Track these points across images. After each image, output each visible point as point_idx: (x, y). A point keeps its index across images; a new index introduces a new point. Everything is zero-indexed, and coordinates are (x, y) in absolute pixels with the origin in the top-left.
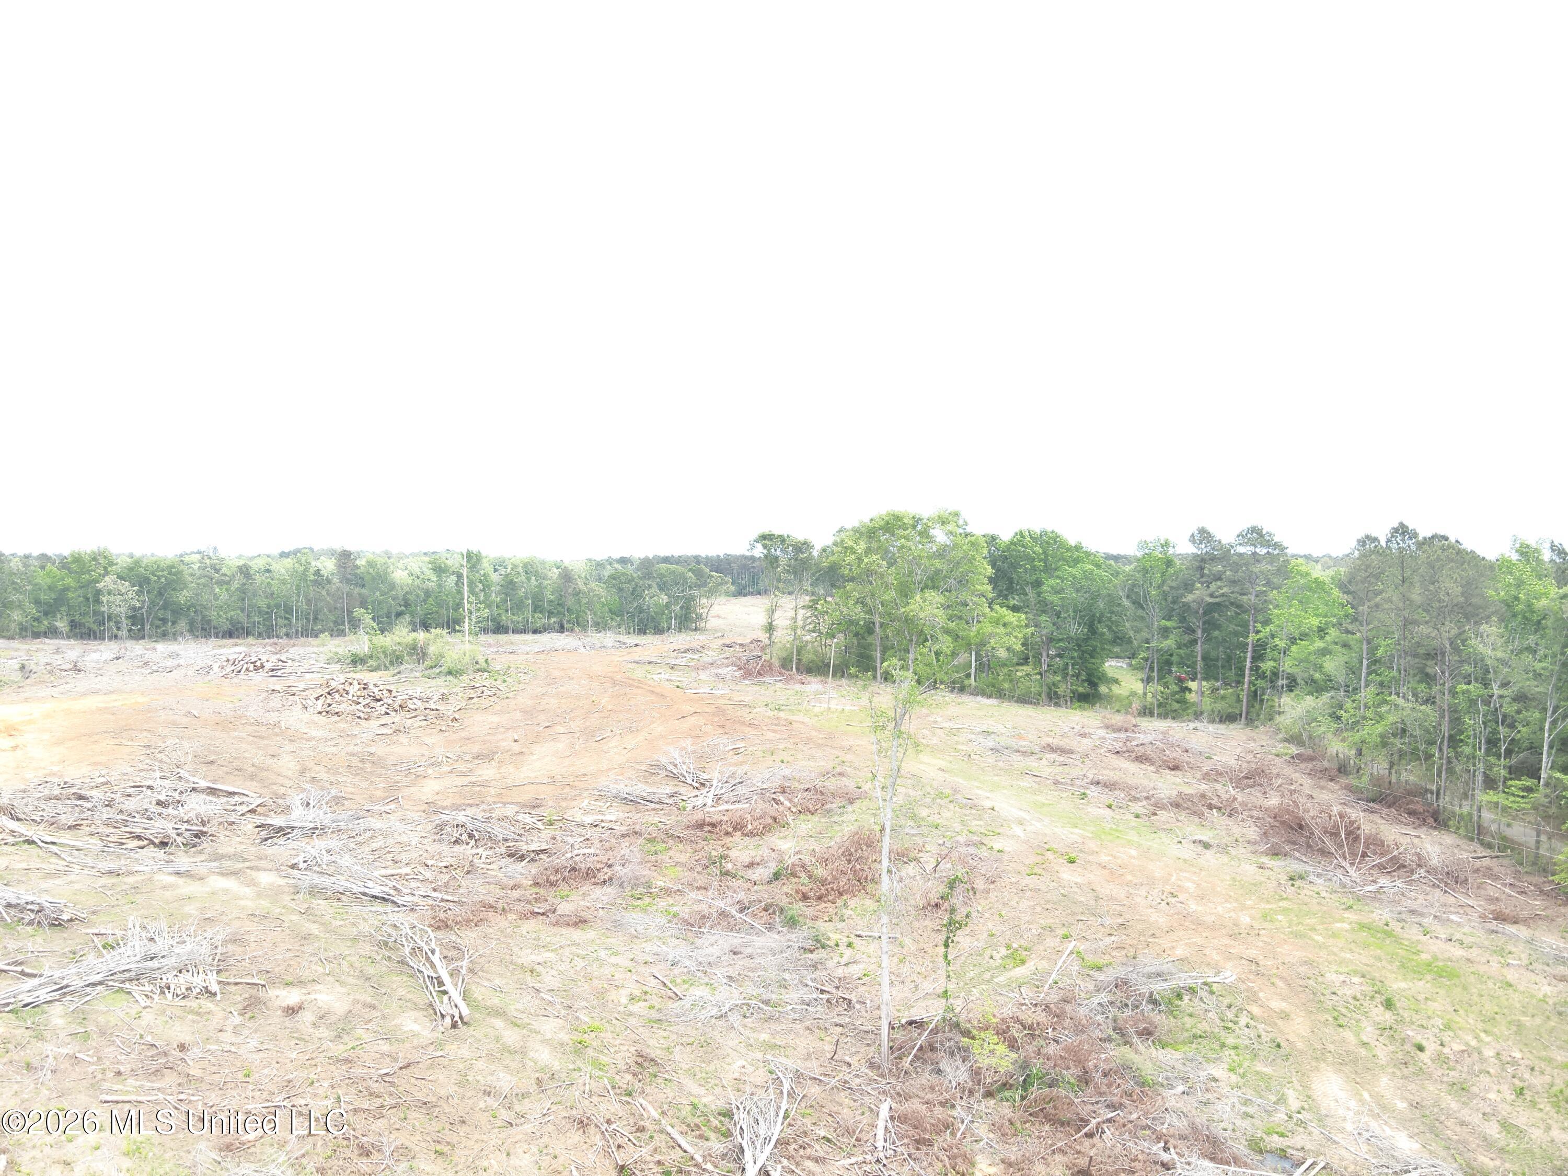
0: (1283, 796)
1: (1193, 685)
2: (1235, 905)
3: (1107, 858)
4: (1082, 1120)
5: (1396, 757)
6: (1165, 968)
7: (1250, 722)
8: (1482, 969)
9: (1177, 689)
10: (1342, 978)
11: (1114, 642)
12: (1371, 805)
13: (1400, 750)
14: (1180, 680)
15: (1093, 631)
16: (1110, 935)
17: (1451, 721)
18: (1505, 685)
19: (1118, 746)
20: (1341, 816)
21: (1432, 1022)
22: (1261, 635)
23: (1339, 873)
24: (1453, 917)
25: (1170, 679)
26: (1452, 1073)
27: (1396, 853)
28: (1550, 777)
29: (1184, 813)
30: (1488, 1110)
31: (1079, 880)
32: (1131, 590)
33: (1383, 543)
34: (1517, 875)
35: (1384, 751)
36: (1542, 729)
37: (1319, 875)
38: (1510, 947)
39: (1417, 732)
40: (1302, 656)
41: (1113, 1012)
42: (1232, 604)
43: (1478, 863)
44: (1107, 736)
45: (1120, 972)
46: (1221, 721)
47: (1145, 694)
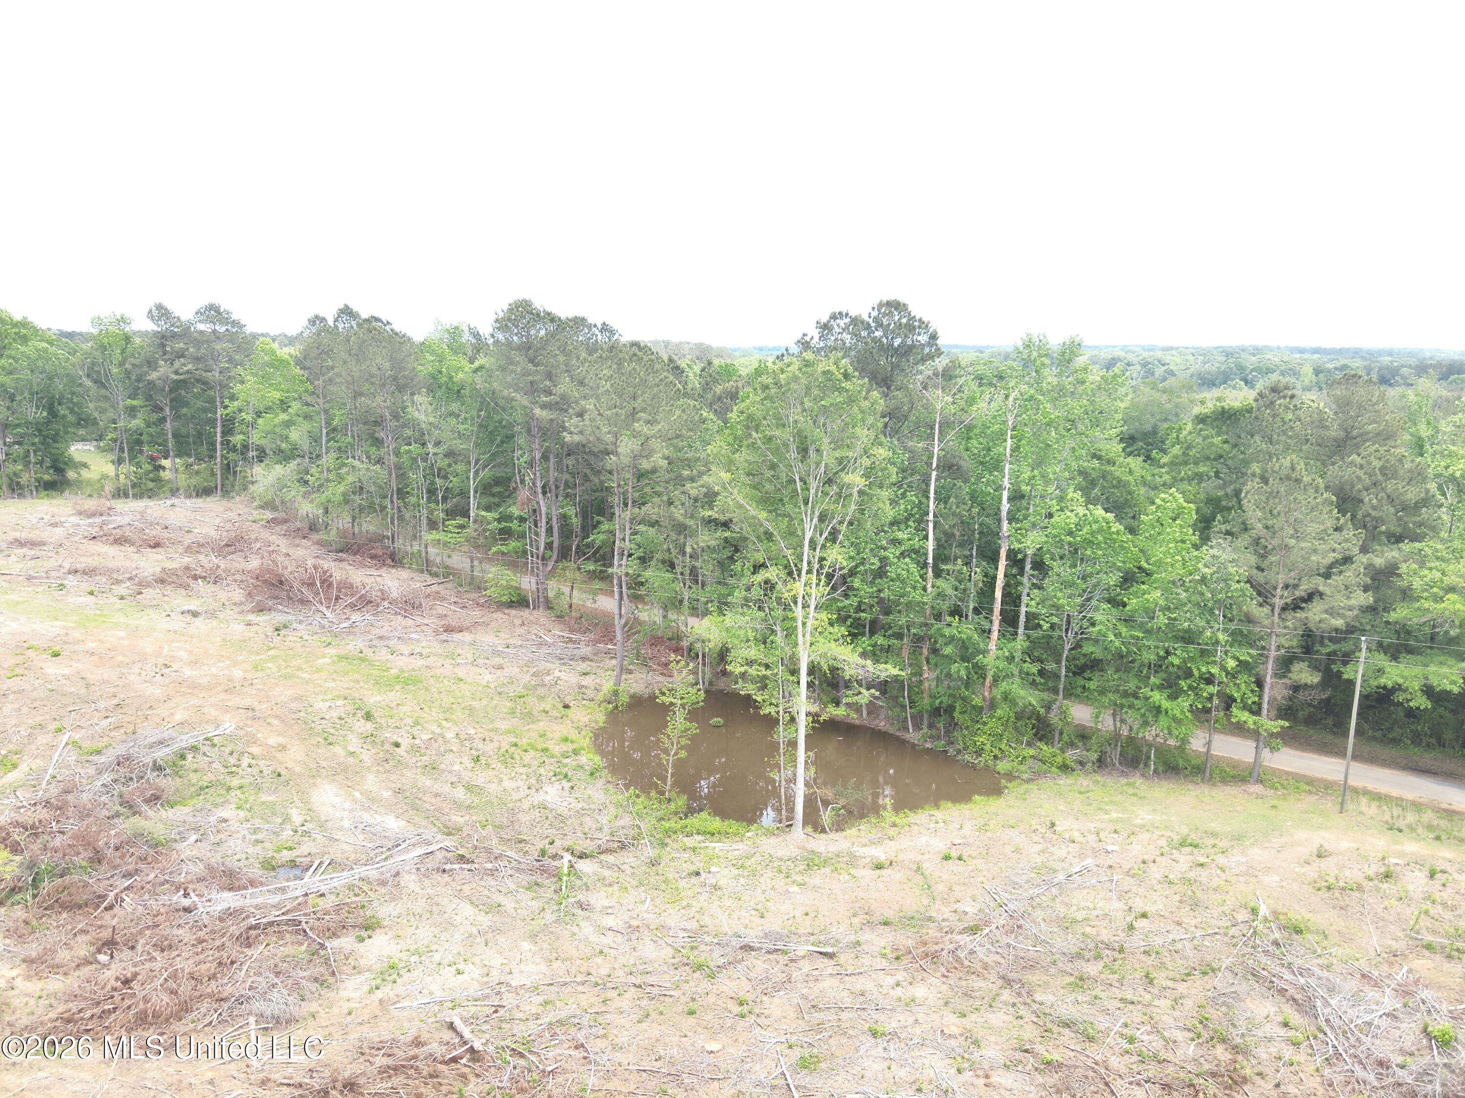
0: (262, 558)
1: (166, 463)
2: (228, 662)
3: (94, 645)
4: (99, 897)
5: (357, 511)
6: (166, 735)
7: (226, 493)
8: (439, 672)
9: (150, 468)
10: (328, 704)
11: (79, 424)
12: (340, 554)
13: (360, 505)
14: (153, 459)
15: (53, 413)
16: (106, 717)
17: (397, 477)
18: (437, 444)
19: (94, 531)
20: (315, 568)
21: (404, 722)
22: (229, 410)
23: (318, 616)
24: (413, 636)
25: (142, 458)
26: (424, 758)
27: (363, 592)
28: (477, 515)
29: (169, 588)
30: (454, 779)
31: (66, 671)
32: (91, 369)
33: (331, 322)
34: (459, 594)
35: (347, 508)
36: (468, 478)
37: (301, 622)
38: (459, 651)
39: (372, 489)
40: (268, 428)
41: (118, 788)
42: (198, 381)
43: (429, 590)
44: (82, 522)
45: (121, 750)
46: (197, 495)
47: (117, 476)
